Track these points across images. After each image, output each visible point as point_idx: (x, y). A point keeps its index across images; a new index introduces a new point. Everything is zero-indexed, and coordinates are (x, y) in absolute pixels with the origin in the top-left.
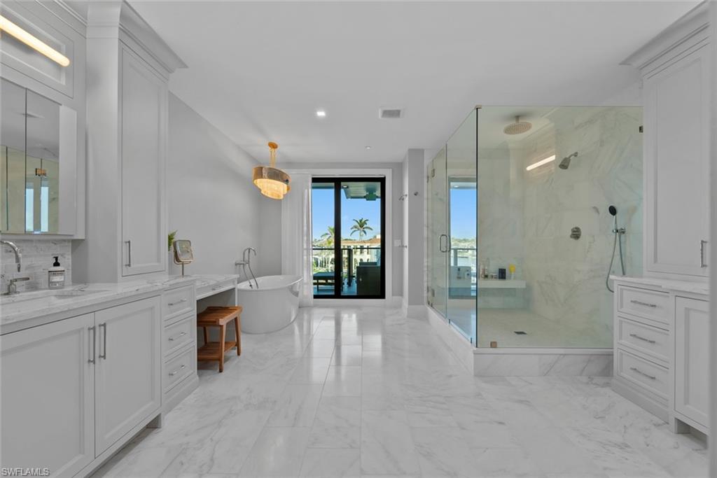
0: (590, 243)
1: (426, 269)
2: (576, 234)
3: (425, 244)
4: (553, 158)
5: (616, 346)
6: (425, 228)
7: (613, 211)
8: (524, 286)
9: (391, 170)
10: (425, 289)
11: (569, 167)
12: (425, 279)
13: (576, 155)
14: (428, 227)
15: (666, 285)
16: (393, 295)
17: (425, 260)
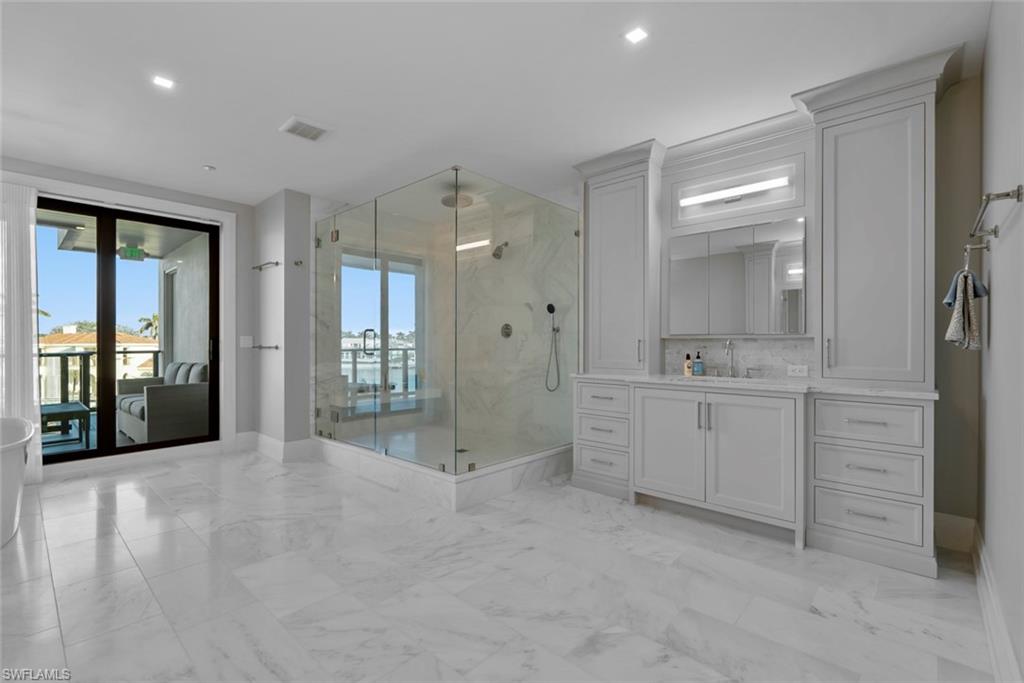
0: (523, 341)
1: (312, 382)
2: (507, 331)
3: (312, 344)
4: (486, 243)
5: (575, 441)
6: (312, 320)
7: (551, 309)
8: (439, 395)
9: (234, 215)
10: (312, 413)
11: (503, 256)
12: (312, 396)
13: (506, 244)
14: (316, 317)
15: (628, 378)
16: (238, 431)
17: (312, 368)
